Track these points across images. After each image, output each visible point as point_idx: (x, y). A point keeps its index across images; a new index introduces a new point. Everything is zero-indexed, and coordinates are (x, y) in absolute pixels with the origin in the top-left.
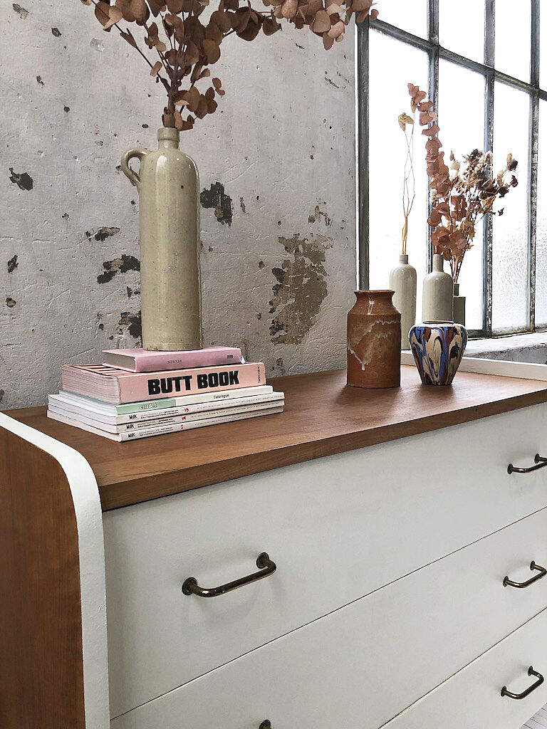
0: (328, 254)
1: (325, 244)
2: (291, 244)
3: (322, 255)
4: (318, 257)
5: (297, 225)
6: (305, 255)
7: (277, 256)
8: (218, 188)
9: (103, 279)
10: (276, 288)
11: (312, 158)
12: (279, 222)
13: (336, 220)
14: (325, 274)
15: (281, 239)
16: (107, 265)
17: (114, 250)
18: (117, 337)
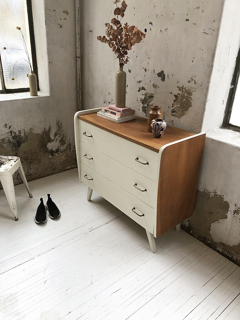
0: (193, 93)
1: (193, 90)
2: (181, 89)
3: (191, 93)
4: (190, 94)
5: (184, 83)
6: (185, 92)
7: (176, 92)
8: (162, 72)
9: (139, 91)
10: (175, 101)
11: (193, 62)
12: (178, 82)
13: (199, 82)
14: (191, 99)
15: (178, 87)
16: (140, 88)
17: (141, 85)
18: (139, 103)
